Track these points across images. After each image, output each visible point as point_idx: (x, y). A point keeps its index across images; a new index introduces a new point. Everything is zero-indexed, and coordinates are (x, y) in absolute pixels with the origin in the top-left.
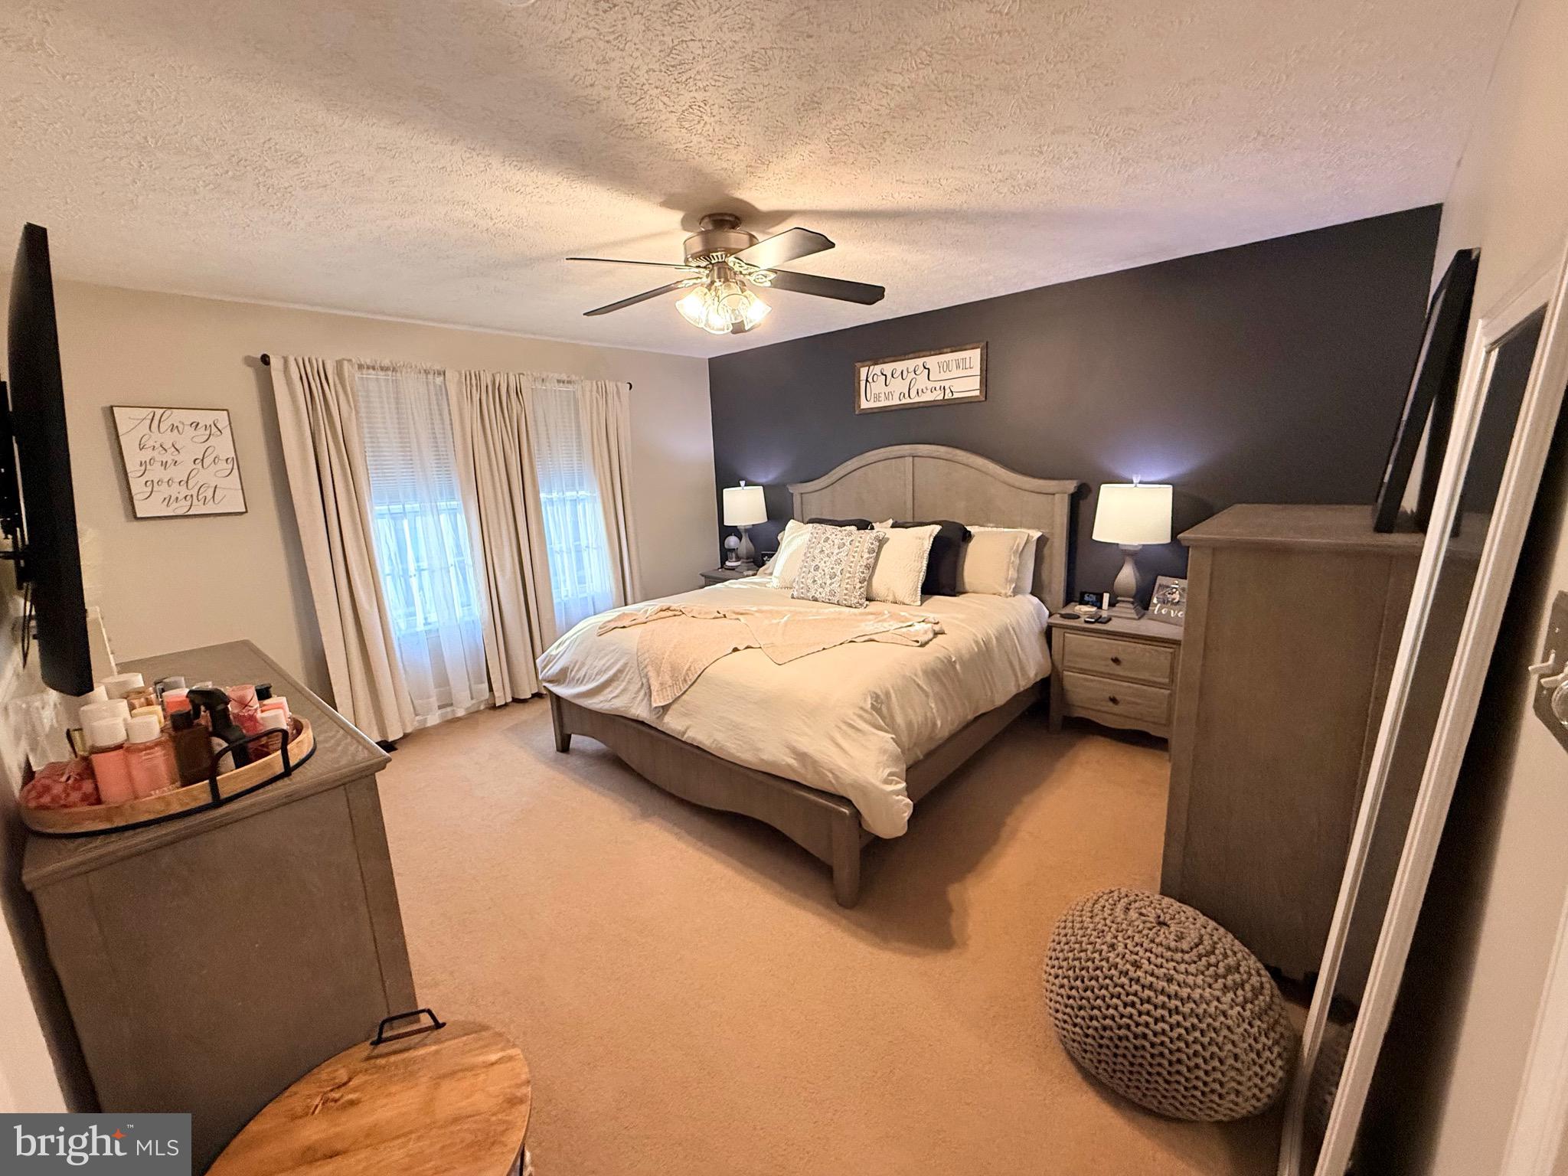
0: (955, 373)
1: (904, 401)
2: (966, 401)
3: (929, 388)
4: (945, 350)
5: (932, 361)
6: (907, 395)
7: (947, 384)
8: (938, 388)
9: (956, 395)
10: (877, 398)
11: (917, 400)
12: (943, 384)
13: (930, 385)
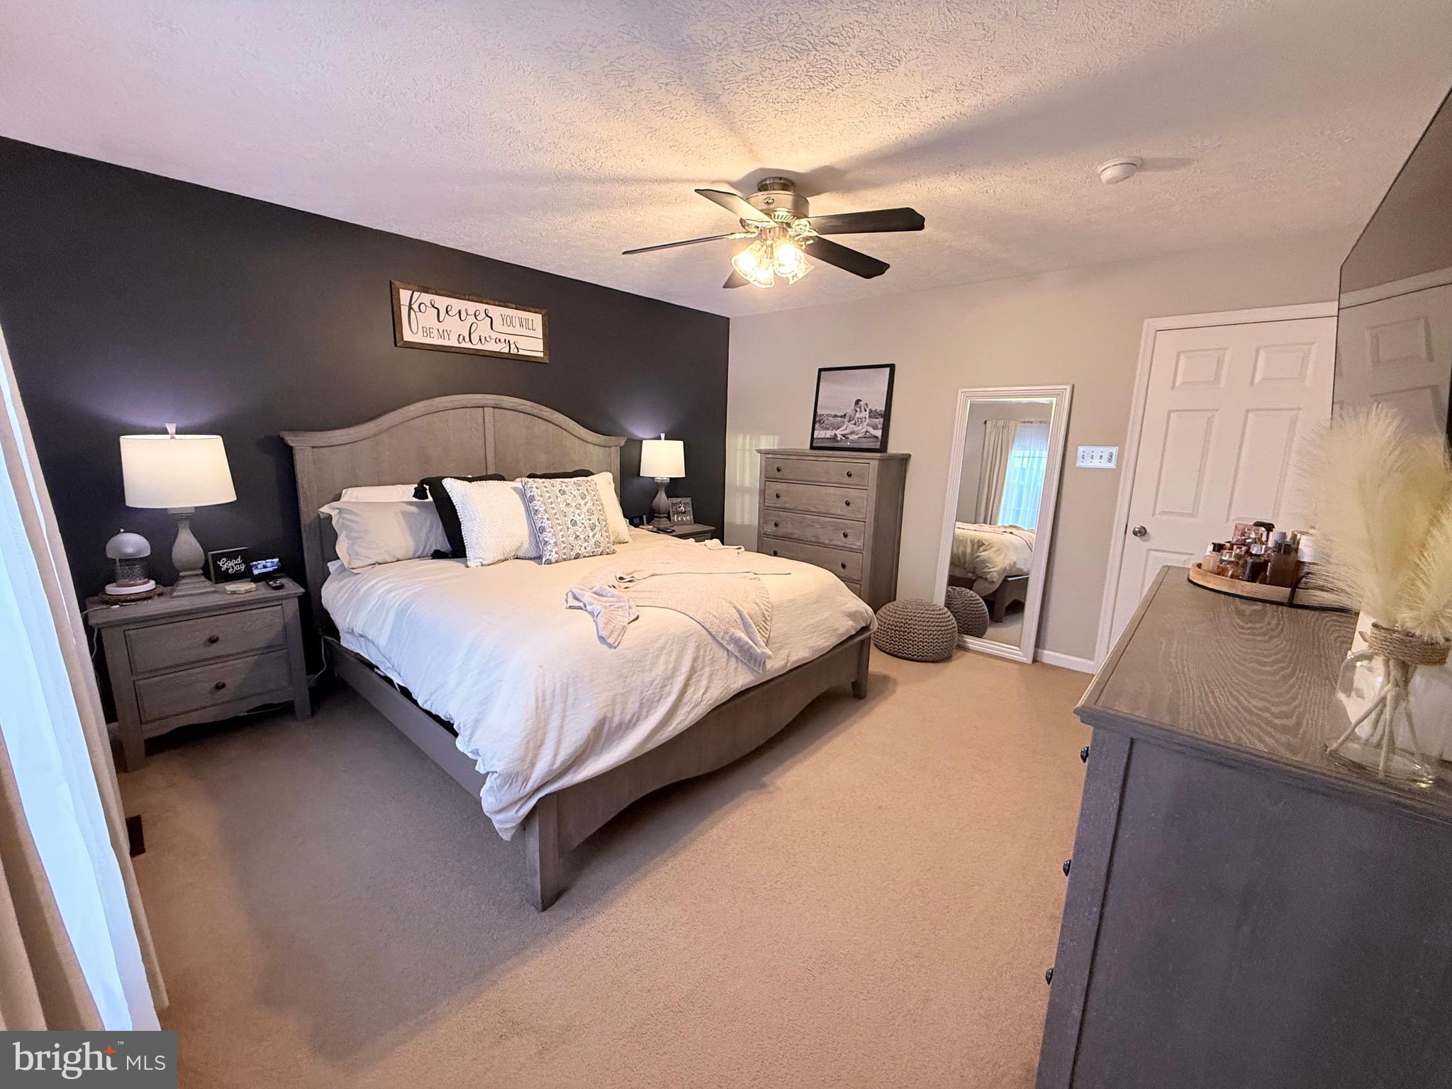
0: (518, 330)
1: (463, 345)
2: (533, 360)
3: (494, 337)
4: (510, 305)
5: (495, 311)
6: (467, 339)
7: (512, 339)
8: (502, 340)
9: (521, 352)
10: (427, 332)
11: (479, 347)
12: (508, 337)
13: (494, 335)
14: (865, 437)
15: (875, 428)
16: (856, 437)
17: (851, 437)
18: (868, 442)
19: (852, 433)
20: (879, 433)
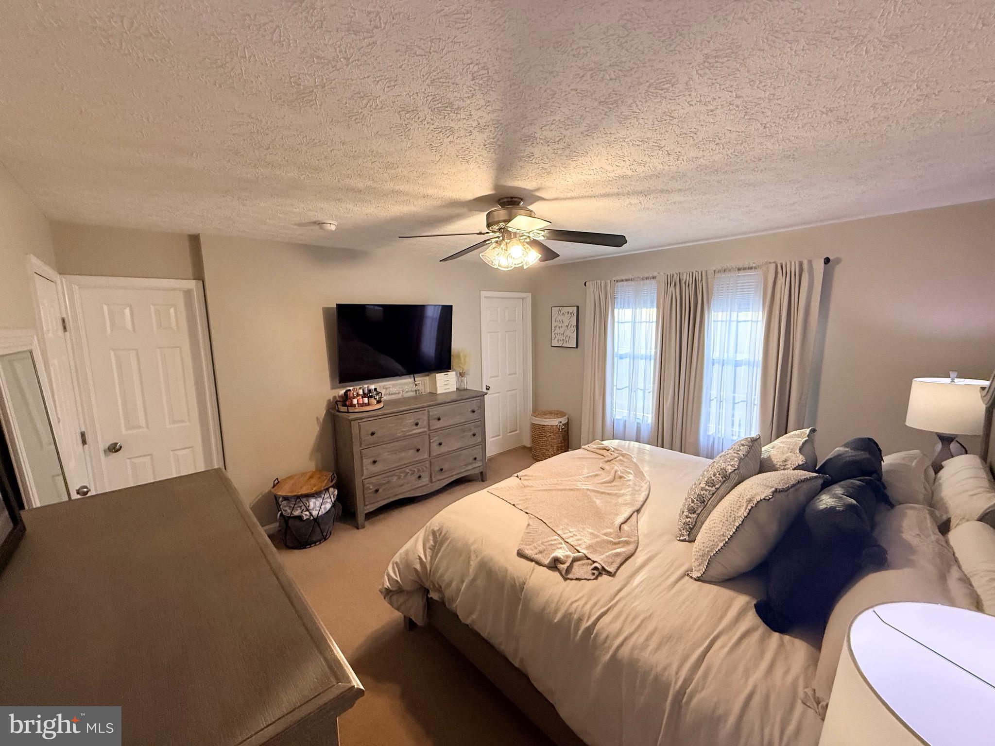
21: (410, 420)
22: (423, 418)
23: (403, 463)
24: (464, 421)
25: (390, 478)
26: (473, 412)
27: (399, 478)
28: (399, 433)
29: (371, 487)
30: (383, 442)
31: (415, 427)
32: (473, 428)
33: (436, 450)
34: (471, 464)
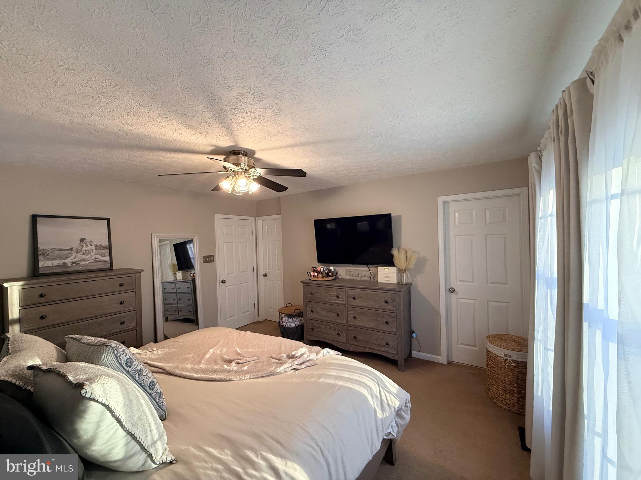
14: (95, 262)
15: (103, 255)
16: (87, 262)
17: (82, 263)
18: (99, 265)
19: (81, 260)
20: (107, 259)
21: (334, 293)
22: (343, 295)
23: (328, 319)
24: (377, 307)
25: (321, 325)
26: (386, 302)
27: (326, 328)
28: (327, 299)
29: (310, 325)
30: (318, 301)
31: (336, 298)
32: (386, 316)
33: (352, 322)
34: (382, 346)
